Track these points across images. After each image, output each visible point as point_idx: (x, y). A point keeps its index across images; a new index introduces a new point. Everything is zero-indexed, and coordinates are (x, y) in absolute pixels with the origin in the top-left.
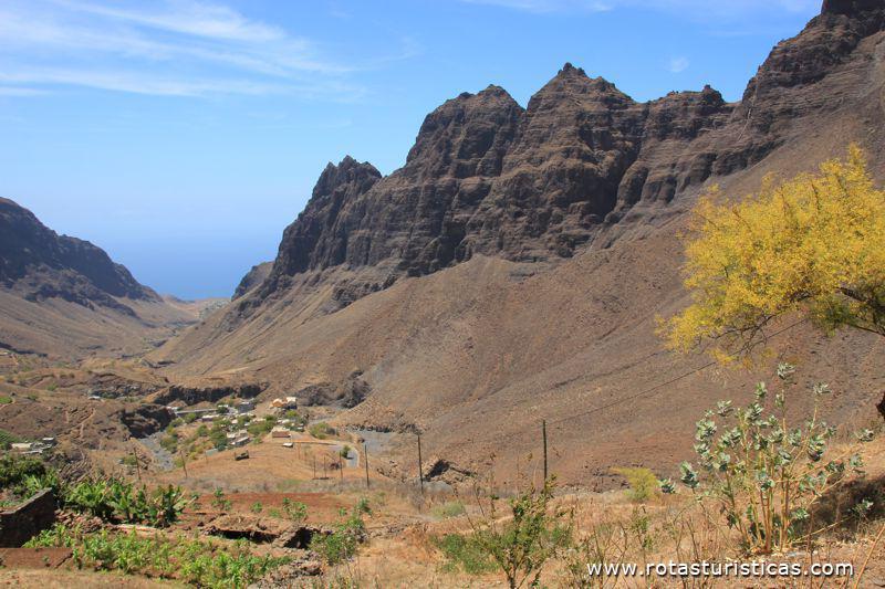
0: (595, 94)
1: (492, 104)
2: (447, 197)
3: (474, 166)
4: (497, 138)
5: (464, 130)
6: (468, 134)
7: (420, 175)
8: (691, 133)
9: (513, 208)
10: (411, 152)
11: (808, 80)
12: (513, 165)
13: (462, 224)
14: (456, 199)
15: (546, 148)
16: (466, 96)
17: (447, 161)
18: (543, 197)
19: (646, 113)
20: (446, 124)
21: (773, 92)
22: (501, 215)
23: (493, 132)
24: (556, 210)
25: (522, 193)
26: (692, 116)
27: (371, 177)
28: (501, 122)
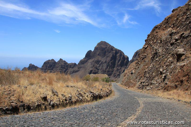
0: (63, 62)
1: (52, 61)
4: (53, 66)
6: (49, 65)
8: (73, 68)
10: (42, 66)
11: (83, 64)
15: (58, 69)
16: (49, 60)
17: (47, 68)
19: (69, 65)
20: (47, 63)
21: (80, 65)
26: (73, 66)
27: (37, 68)
28: (53, 64)
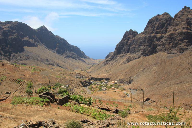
1: (165, 17)
2: (153, 38)
3: (160, 31)
4: (166, 25)
5: (158, 23)
6: (159, 24)
7: (147, 33)
9: (169, 41)
10: (145, 28)
12: (169, 31)
13: (156, 45)
14: (155, 39)
15: (178, 27)
16: (159, 15)
17: (154, 30)
18: (177, 39)
20: (154, 21)
22: (166, 43)
23: (165, 24)
24: (180, 42)
25: (171, 38)
27: (136, 34)
28: (167, 21)
